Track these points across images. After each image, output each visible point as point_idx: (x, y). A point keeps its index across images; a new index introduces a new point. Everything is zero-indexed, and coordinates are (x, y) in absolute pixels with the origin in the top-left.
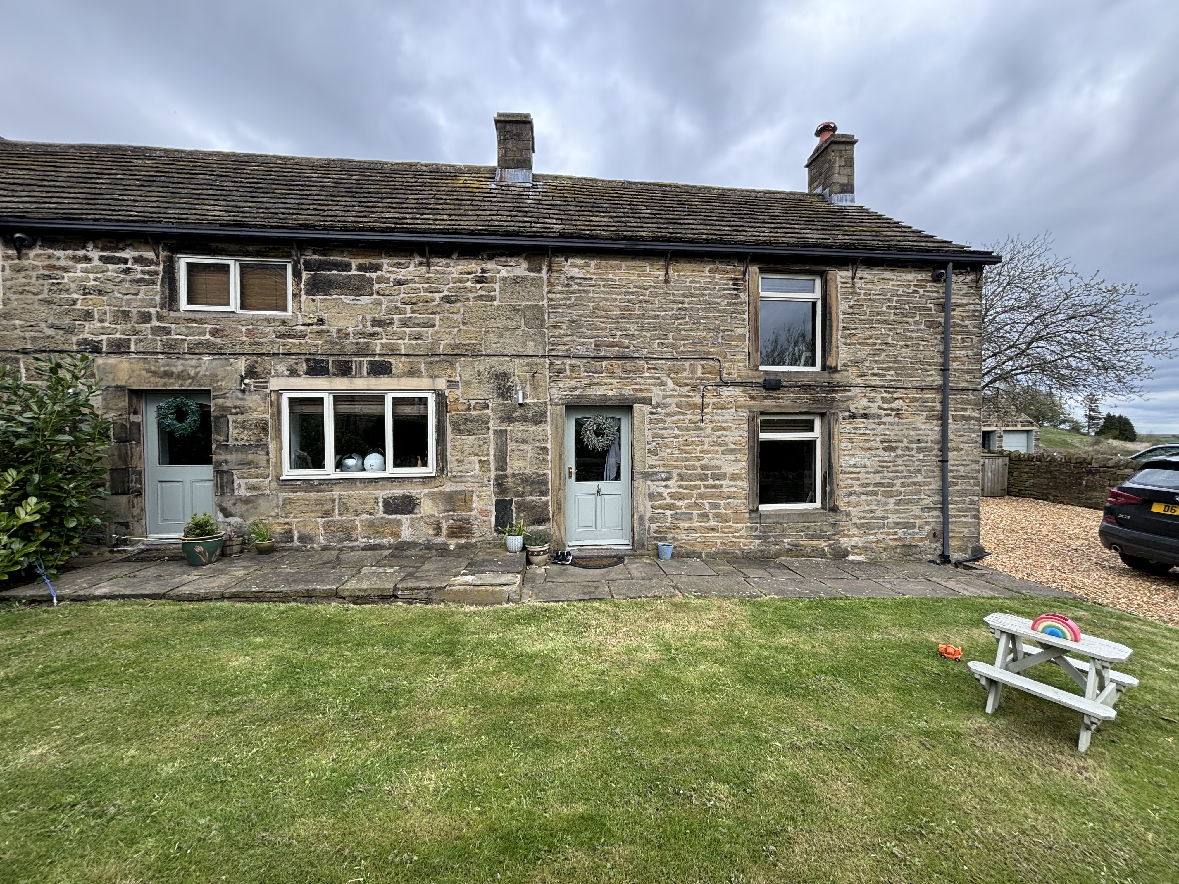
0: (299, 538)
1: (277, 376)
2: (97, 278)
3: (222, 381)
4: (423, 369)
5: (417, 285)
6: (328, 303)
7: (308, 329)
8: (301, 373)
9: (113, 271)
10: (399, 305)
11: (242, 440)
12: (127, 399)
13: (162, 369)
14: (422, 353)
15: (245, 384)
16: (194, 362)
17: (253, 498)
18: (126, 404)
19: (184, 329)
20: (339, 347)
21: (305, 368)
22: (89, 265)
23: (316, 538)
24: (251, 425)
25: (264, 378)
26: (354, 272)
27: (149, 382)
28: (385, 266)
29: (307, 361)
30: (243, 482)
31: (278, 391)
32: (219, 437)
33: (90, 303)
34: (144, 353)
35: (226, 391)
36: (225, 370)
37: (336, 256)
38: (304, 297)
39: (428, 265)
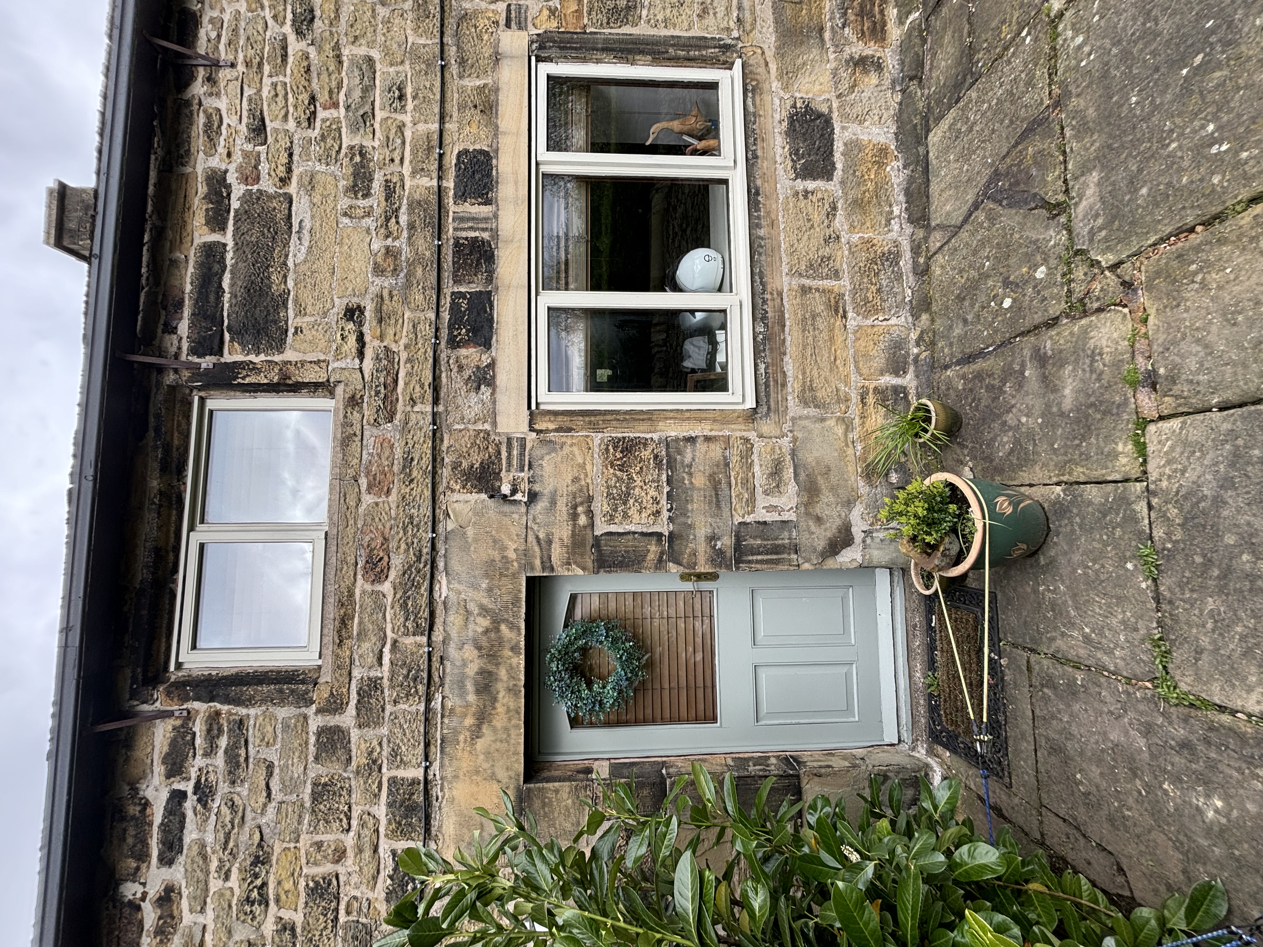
0: (897, 374)
1: (493, 416)
2: (220, 868)
3: (504, 548)
4: (478, 83)
5: (266, 92)
6: (307, 297)
7: (372, 346)
8: (486, 360)
9: (201, 828)
10: (315, 133)
11: (656, 501)
12: (550, 785)
13: (471, 697)
14: (438, 84)
15: (514, 491)
16: (455, 619)
17: (802, 476)
18: (565, 786)
19: (366, 645)
20: (419, 271)
21: (472, 350)
22: (185, 892)
23: (896, 332)
24: (619, 479)
25: (498, 445)
26: (228, 239)
27: (506, 729)
28: (215, 162)
29: (454, 343)
30: (762, 501)
31: (531, 414)
32: (651, 556)
33: (288, 885)
34: (427, 745)
35: (531, 538)
36: (476, 540)
37: (182, 278)
38: (289, 355)
39: (216, 65)
